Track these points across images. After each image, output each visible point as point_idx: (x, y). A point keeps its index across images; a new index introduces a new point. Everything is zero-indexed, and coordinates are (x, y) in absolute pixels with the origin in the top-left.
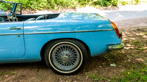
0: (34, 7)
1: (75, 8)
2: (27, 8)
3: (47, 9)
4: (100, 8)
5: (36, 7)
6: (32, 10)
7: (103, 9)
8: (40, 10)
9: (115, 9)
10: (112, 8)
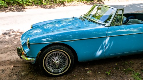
0: (22, 2)
1: (63, 3)
2: (14, 3)
3: (36, 4)
4: (87, 3)
5: (25, 3)
6: (20, 6)
7: (90, 3)
8: (29, 5)
9: (100, 3)
10: (98, 2)
